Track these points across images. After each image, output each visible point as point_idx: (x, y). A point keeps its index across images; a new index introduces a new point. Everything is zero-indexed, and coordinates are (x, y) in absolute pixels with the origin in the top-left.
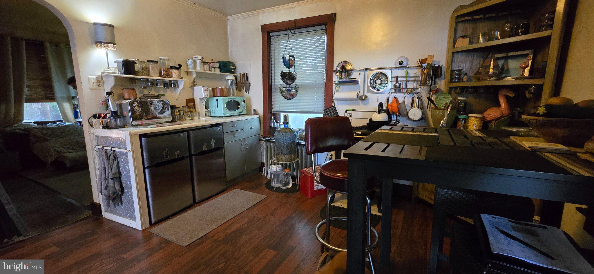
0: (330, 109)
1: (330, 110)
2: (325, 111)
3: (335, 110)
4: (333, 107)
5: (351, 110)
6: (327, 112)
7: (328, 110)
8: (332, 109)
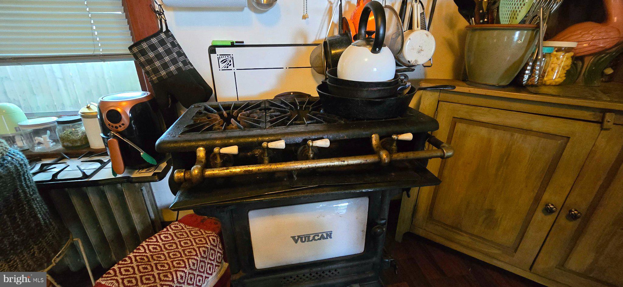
0: (154, 40)
1: (153, 48)
2: (135, 50)
3: (175, 44)
4: (163, 36)
5: (230, 44)
6: (143, 52)
7: (145, 45)
8: (162, 43)
